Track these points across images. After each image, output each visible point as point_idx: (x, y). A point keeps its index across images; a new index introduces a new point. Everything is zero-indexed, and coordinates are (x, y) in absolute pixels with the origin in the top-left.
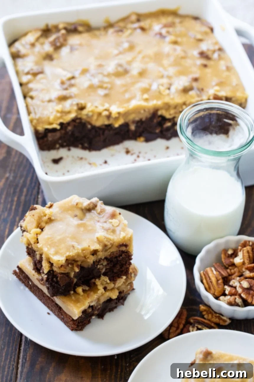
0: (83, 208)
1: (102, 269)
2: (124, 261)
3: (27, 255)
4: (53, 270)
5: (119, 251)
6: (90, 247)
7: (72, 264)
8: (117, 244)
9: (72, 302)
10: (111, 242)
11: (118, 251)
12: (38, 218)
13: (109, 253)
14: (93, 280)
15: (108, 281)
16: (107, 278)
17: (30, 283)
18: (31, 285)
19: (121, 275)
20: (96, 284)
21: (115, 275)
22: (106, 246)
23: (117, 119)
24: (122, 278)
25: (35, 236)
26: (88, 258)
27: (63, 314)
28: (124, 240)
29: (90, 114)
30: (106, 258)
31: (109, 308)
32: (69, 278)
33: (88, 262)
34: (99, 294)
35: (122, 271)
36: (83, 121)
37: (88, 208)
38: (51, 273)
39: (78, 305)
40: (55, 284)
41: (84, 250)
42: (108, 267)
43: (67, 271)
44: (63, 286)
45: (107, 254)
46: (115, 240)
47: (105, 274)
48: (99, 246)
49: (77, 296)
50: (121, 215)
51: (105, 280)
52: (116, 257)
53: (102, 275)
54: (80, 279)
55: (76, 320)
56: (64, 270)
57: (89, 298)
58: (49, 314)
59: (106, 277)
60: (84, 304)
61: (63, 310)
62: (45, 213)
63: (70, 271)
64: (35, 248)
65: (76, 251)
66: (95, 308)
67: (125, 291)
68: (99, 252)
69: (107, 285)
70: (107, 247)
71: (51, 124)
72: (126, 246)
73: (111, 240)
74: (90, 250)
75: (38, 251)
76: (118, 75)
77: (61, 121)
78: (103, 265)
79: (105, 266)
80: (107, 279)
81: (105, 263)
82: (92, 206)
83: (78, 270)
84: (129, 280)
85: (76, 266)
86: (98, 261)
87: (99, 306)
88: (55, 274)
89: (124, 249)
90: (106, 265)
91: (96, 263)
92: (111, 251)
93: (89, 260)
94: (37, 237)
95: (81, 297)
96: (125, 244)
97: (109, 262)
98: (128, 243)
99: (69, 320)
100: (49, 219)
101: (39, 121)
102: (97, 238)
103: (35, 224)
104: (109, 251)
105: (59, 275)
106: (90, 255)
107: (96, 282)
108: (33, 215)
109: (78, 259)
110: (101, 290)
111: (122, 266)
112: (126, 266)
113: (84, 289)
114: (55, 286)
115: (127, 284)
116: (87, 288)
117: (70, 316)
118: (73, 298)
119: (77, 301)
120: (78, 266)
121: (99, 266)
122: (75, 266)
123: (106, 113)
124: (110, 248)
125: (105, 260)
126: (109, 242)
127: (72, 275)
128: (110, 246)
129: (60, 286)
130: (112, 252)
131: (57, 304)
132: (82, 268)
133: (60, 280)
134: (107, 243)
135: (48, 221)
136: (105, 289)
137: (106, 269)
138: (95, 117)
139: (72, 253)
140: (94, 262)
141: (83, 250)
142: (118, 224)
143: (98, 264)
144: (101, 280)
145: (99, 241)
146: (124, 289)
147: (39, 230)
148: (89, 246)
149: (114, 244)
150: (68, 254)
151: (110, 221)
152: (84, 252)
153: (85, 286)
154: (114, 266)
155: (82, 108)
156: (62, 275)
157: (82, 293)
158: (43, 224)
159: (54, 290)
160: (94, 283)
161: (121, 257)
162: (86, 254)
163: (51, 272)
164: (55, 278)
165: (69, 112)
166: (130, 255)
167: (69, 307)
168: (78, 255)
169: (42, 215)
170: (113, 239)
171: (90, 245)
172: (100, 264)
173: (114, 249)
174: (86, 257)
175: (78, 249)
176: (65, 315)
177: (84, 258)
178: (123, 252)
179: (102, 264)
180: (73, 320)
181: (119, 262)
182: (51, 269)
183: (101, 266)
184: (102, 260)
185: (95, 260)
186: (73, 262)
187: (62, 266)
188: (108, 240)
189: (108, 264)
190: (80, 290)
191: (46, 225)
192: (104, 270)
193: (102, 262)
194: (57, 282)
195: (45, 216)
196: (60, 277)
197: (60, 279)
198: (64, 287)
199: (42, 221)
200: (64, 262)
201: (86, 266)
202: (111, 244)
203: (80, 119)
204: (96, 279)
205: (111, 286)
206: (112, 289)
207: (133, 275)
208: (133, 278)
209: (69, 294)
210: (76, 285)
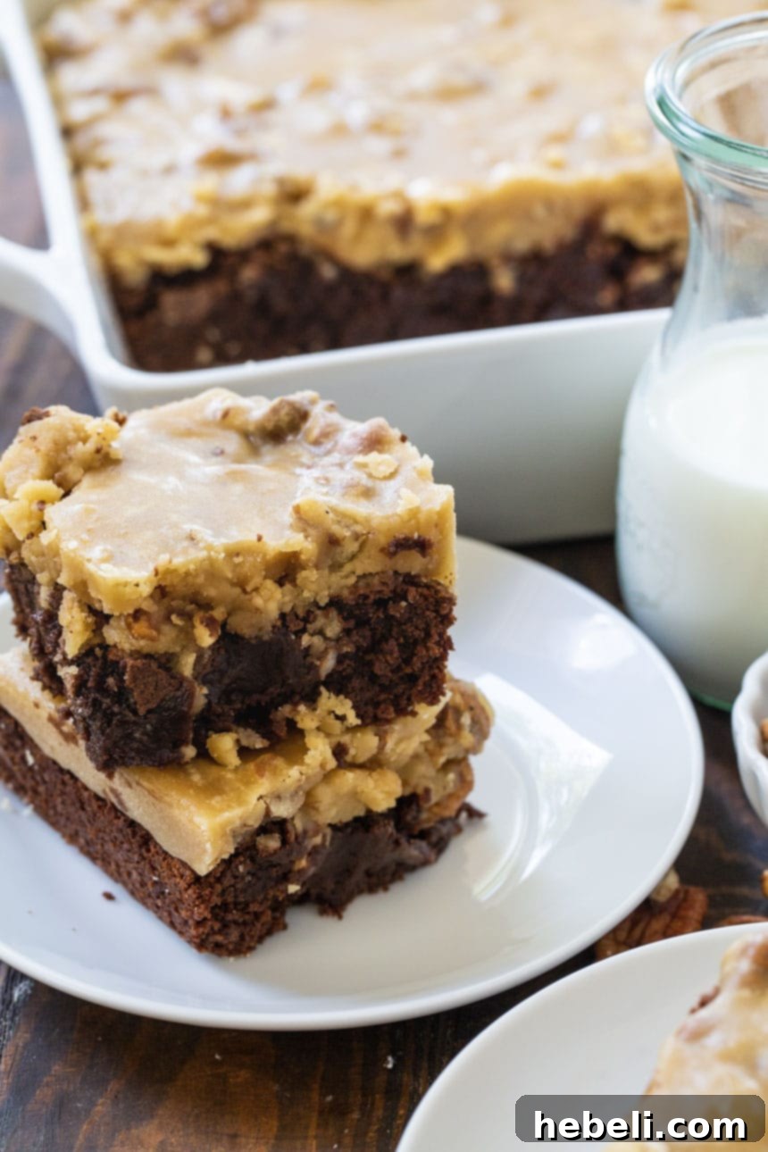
0: (251, 428)
1: (322, 656)
2: (417, 628)
4: (105, 647)
5: (396, 573)
6: (265, 539)
7: (188, 617)
8: (383, 540)
9: (191, 791)
10: (358, 528)
11: (391, 573)
12: (51, 445)
13: (347, 577)
14: (286, 710)
15: (353, 719)
16: (349, 703)
17: (30, 760)
18: (31, 769)
19: (410, 701)
20: (300, 725)
21: (383, 697)
22: (332, 542)
23: (436, 233)
24: (414, 714)
25: (35, 507)
26: (256, 589)
27: (158, 860)
28: (413, 522)
29: (330, 216)
30: (335, 603)
31: (364, 866)
32: (173, 677)
33: (257, 610)
34: (308, 765)
35: (413, 679)
36: (305, 250)
37: (270, 426)
38: (96, 658)
39: (216, 801)
40: (114, 703)
41: (238, 555)
42: (346, 649)
43: (166, 641)
44: (150, 711)
45: (341, 582)
46: (375, 523)
47: (337, 684)
48: (301, 536)
49: (214, 771)
50: (408, 444)
51: (339, 712)
52: (381, 603)
53: (323, 689)
54: (226, 696)
55: (208, 876)
56: (152, 639)
57: (262, 776)
58: (109, 897)
59: (342, 697)
60: (240, 802)
61: (156, 844)
62: (85, 432)
63: (177, 649)
64: (33, 559)
65: (203, 554)
66: (297, 837)
67: (434, 798)
68: (303, 568)
69: (346, 739)
70: (338, 550)
71: (169, 243)
72: (422, 546)
73: (356, 522)
74: (265, 555)
75: (42, 570)
76: (448, 94)
77: (212, 233)
78: (326, 639)
79: (333, 643)
80: (345, 707)
81: (334, 628)
82: (287, 414)
83: (211, 635)
84: (449, 740)
85: (202, 622)
86: (301, 613)
87: (316, 833)
88: (111, 657)
89: (413, 563)
90: (338, 640)
91: (294, 621)
92: (359, 572)
93: (258, 601)
94: (41, 510)
95: (230, 776)
96: (419, 537)
97: (352, 624)
98: (432, 535)
99: (183, 885)
100: (98, 451)
101: (124, 232)
102: (297, 510)
103: (38, 466)
104: (348, 568)
105: (130, 662)
106: (265, 577)
107: (298, 719)
108: (34, 438)
109: (211, 592)
110: (319, 751)
111: (409, 649)
112: (428, 649)
113: (245, 742)
114: (113, 714)
115: (442, 760)
116: (259, 743)
117: (184, 864)
118: (196, 778)
119: (213, 788)
120: (210, 623)
121: (306, 640)
122: (197, 622)
123: (388, 208)
124: (353, 557)
125: (334, 613)
126: (347, 527)
127: (187, 665)
128: (352, 547)
129: (135, 712)
130: (364, 576)
131: (132, 824)
132: (229, 639)
133: (132, 686)
134: (337, 530)
135: (97, 464)
136: (339, 751)
137: (340, 659)
138: (349, 229)
139: (184, 559)
140: (283, 616)
141: (233, 553)
142: (392, 470)
143: (304, 630)
144: (318, 712)
145: (304, 520)
146: (432, 786)
147: (50, 487)
148: (260, 539)
149: (370, 536)
150: (163, 560)
151: (360, 459)
152: (237, 560)
153: (250, 731)
154: (376, 646)
155: (294, 195)
156: (139, 663)
157: (233, 759)
158: (72, 471)
159: (108, 731)
160: (291, 724)
161: (404, 604)
162: (246, 569)
163: (98, 651)
164: (112, 674)
165: (245, 204)
166: (443, 594)
167: (176, 812)
168: (211, 572)
169: (71, 435)
170: (367, 520)
171: (261, 533)
172: (311, 627)
173: (369, 564)
174: (249, 588)
175: (209, 548)
176: (164, 864)
177: (237, 591)
178: (411, 580)
179: (321, 632)
180: (197, 879)
181: (395, 631)
182: (97, 641)
183: (317, 640)
184: (319, 612)
185: (287, 609)
186: (190, 607)
187: (138, 614)
188: (345, 518)
189: (347, 632)
190: (225, 745)
191: (84, 475)
192: (329, 664)
193: (320, 622)
194: (121, 695)
195: (85, 440)
196: (132, 667)
197: (134, 679)
198: (153, 718)
199: (70, 459)
200: (146, 590)
201: (243, 625)
202: (356, 536)
203: (291, 239)
204: (296, 704)
205: (366, 744)
206: (373, 764)
207: (466, 719)
208: (467, 738)
209: (176, 755)
210: (209, 722)
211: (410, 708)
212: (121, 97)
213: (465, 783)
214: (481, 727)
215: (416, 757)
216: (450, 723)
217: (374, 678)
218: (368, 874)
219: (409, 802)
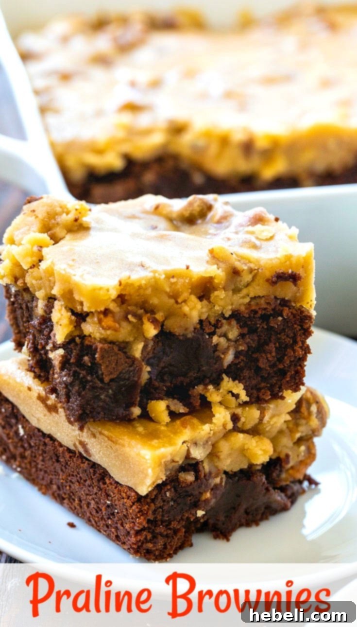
0: (174, 215)
1: (225, 352)
2: (288, 336)
3: (15, 349)
4: (83, 337)
5: (276, 298)
6: (191, 268)
7: (139, 318)
8: (268, 274)
9: (138, 437)
10: (252, 266)
11: (273, 297)
12: (45, 215)
13: (243, 297)
14: (200, 389)
15: (244, 397)
16: (241, 386)
17: (22, 432)
18: (21, 439)
19: (281, 389)
20: (209, 399)
21: (263, 385)
22: (235, 273)
24: (283, 398)
25: (35, 249)
26: (185, 301)
27: (111, 489)
28: (288, 263)
29: (201, 143)
30: (236, 315)
31: (244, 506)
32: (128, 357)
33: (185, 315)
34: (215, 424)
35: (283, 373)
36: (184, 165)
37: (187, 214)
38: (76, 344)
39: (155, 442)
40: (88, 374)
41: (173, 277)
42: (241, 348)
43: (124, 332)
44: (112, 380)
45: (240, 301)
46: (262, 263)
47: (234, 372)
48: (215, 267)
49: (152, 425)
50: (280, 222)
51: (235, 391)
52: (265, 318)
53: (224, 376)
54: (161, 375)
55: (147, 495)
56: (116, 330)
57: (186, 428)
58: (72, 525)
59: (237, 382)
60: (171, 443)
61: (111, 477)
62: (67, 209)
63: (131, 339)
64: (34, 282)
65: (151, 275)
66: (205, 476)
67: (292, 463)
68: (215, 289)
69: (239, 411)
70: (239, 279)
71: (100, 152)
72: (294, 278)
73: (250, 262)
74: (190, 279)
75: (40, 289)
77: (127, 148)
78: (228, 340)
79: (232, 343)
80: (239, 389)
81: (234, 333)
82: (199, 206)
83: (155, 328)
84: (303, 422)
85: (149, 320)
86: (213, 321)
87: (217, 476)
88: (87, 342)
89: (287, 291)
90: (236, 341)
91: (209, 327)
92: (252, 295)
93: (186, 309)
94: (40, 251)
95: (163, 428)
96: (292, 272)
97: (245, 330)
98: (301, 272)
99: (129, 503)
100: (76, 220)
102: (211, 252)
103: (36, 225)
104: (245, 291)
105: (100, 346)
106: (191, 294)
107: (208, 395)
108: (34, 211)
109: (155, 301)
110: (221, 416)
111: (282, 350)
112: (294, 351)
113: (172, 408)
114: (87, 382)
115: (298, 435)
116: (182, 410)
117: (130, 489)
118: (140, 429)
119: (152, 435)
120: (154, 321)
121: (215, 339)
122: (145, 320)
124: (248, 285)
125: (234, 322)
126: (245, 264)
127: (138, 350)
128: (247, 278)
129: (102, 380)
130: (255, 298)
131: (94, 465)
132: (164, 335)
133: (101, 362)
134: (240, 265)
135: (76, 228)
136: (235, 418)
137: (237, 355)
138: (213, 149)
139: (139, 276)
140: (201, 322)
141: (170, 276)
142: (271, 235)
143: (213, 333)
144: (221, 391)
145: (215, 257)
146: (290, 453)
147: (45, 237)
148: (188, 268)
149: (260, 270)
150: (124, 275)
151: (250, 229)
152: (173, 280)
153: (176, 401)
154: (260, 348)
155: (177, 129)
156: (106, 346)
157: (165, 418)
158: (59, 231)
159: (83, 393)
160: (203, 398)
161: (280, 318)
162: (178, 286)
163: (78, 340)
164: (87, 355)
165: (148, 132)
166: (306, 313)
167: (127, 449)
168: (156, 287)
169: (58, 210)
170: (258, 261)
171: (188, 264)
172: (219, 331)
173: (258, 289)
174: (180, 300)
175: (155, 272)
176: (116, 491)
177: (172, 301)
178: (285, 303)
179: (225, 335)
180: (140, 499)
181: (273, 338)
182: (77, 333)
183: (223, 340)
184: (224, 321)
185: (204, 317)
186: (141, 311)
187: (106, 312)
188: (241, 258)
189: (242, 336)
190: (160, 408)
191: (67, 234)
192: (229, 358)
193: (225, 328)
194: (93, 369)
195: (67, 213)
196: (101, 349)
197: (102, 357)
198: (114, 385)
199: (58, 224)
201: (174, 327)
202: (251, 271)
204: (206, 385)
205: (251, 415)
206: (255, 431)
207: (314, 408)
208: (314, 422)
209: (127, 412)
210: (150, 393)
211: (280, 394)
212: (66, 77)
213: (311, 455)
214: (322, 416)
215: (281, 432)
216: (304, 409)
217: (258, 370)
218: (247, 512)
219: (275, 464)
